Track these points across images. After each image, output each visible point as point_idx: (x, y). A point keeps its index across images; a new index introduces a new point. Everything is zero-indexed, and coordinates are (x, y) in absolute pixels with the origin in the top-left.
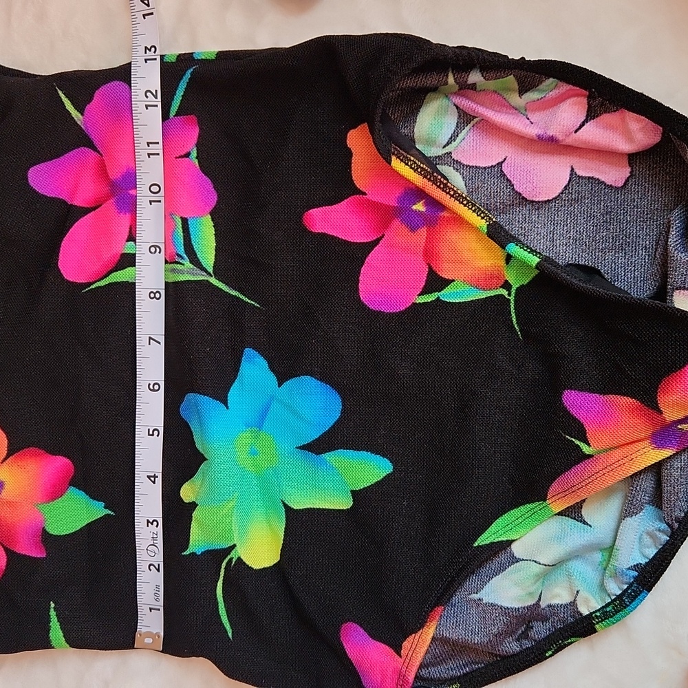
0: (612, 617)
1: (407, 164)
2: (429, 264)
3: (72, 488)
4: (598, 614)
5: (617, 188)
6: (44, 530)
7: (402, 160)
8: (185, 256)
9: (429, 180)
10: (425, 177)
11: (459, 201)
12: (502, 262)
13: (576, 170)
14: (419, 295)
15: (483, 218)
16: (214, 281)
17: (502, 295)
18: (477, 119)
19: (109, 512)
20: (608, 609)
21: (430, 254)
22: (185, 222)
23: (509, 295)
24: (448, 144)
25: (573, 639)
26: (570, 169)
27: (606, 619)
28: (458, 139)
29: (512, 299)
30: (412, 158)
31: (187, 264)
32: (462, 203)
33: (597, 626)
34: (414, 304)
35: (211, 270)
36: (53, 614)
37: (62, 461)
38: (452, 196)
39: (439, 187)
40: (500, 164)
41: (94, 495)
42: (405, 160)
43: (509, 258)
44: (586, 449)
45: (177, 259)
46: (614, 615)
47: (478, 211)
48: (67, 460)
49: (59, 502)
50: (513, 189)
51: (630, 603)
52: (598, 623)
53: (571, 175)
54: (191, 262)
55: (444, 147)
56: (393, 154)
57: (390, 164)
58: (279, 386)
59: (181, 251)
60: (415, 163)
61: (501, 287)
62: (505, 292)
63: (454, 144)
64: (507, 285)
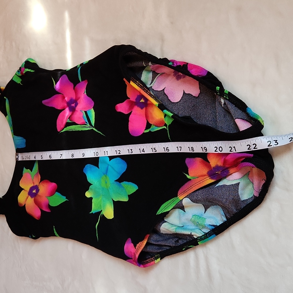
0: (203, 240)
1: (136, 84)
2: (147, 119)
3: (57, 192)
4: (199, 238)
5: (196, 97)
6: (49, 204)
7: (134, 82)
8: (88, 122)
9: (142, 89)
10: (141, 88)
11: (151, 96)
12: (163, 117)
13: (185, 92)
14: (145, 130)
15: (157, 102)
16: (94, 129)
17: (165, 128)
18: (159, 75)
19: (67, 200)
20: (202, 237)
21: (147, 116)
22: (86, 112)
23: (167, 128)
24: (151, 84)
25: (191, 246)
26: (183, 91)
27: (201, 240)
28: (153, 82)
29: (168, 129)
30: (138, 82)
31: (89, 125)
32: (151, 97)
33: (199, 242)
34: (144, 133)
35: (93, 126)
36: (54, 229)
37: (54, 184)
38: (149, 95)
39: (145, 91)
40: (164, 90)
41: (63, 194)
42: (135, 82)
43: (165, 115)
44: (188, 177)
45: (86, 123)
46: (204, 239)
47: (156, 100)
48: (55, 184)
49: (53, 197)
50: (168, 98)
51: (209, 237)
52: (199, 241)
53: (184, 93)
54: (89, 124)
55: (150, 85)
56: (131, 80)
57: (130, 83)
58: (110, 161)
59: (87, 121)
60: (138, 83)
61: (164, 126)
62: (165, 127)
63: (152, 84)
64: (166, 125)
